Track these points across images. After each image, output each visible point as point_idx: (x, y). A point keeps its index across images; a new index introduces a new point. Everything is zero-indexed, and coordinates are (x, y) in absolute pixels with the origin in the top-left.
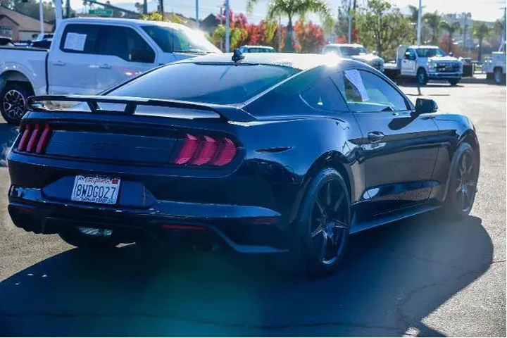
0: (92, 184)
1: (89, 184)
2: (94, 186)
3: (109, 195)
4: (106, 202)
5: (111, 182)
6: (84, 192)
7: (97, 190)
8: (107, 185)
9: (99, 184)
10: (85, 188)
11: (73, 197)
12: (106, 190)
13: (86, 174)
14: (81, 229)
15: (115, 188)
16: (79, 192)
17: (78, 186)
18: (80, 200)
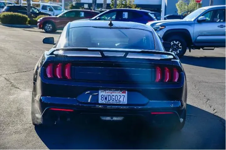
1: (108, 94)
2: (111, 95)
3: (121, 99)
4: (121, 103)
5: (121, 93)
6: (106, 98)
7: (113, 97)
8: (119, 94)
9: (115, 94)
10: (106, 96)
11: (100, 101)
12: (119, 97)
13: (105, 89)
14: (101, 117)
15: (124, 96)
16: (102, 99)
17: (101, 96)
18: (105, 103)
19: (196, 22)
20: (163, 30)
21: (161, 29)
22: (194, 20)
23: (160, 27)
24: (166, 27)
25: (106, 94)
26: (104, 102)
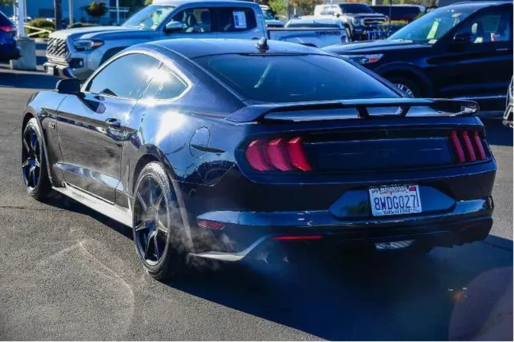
0: (389, 195)
1: (386, 195)
2: (392, 197)
3: (411, 204)
5: (407, 190)
6: (384, 205)
7: (396, 201)
11: (375, 213)
12: (406, 200)
13: (378, 186)
15: (414, 196)
16: (378, 206)
17: (375, 200)
18: (383, 214)
19: (161, 32)
20: (99, 49)
21: (95, 48)
22: (158, 29)
23: (93, 43)
24: (106, 42)
25: (382, 196)
26: (381, 212)
